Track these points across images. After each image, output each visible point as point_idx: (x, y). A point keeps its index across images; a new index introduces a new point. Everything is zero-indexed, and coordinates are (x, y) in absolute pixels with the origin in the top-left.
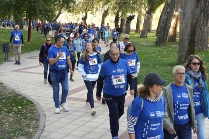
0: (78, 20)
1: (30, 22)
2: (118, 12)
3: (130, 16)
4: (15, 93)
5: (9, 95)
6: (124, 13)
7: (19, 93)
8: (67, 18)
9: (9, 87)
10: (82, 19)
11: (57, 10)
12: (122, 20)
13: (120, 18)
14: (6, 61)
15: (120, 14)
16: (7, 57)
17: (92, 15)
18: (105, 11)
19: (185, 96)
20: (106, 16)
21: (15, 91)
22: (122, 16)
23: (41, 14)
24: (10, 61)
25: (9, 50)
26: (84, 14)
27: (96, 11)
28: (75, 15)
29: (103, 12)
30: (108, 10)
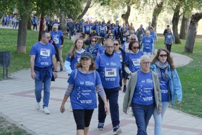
0: (116, 17)
1: (42, 19)
2: (178, 7)
3: (197, 14)
4: (17, 127)
5: (8, 131)
6: (187, 9)
7: (22, 128)
8: (99, 15)
10: (123, 16)
11: (85, 2)
12: (184, 20)
13: (181, 17)
14: (4, 78)
15: (181, 10)
16: (5, 73)
17: (137, 11)
18: (158, 6)
19: (149, 81)
20: (159, 13)
21: (17, 125)
22: (184, 13)
23: (60, 7)
24: (11, 78)
25: (9, 62)
26: (126, 9)
27: (144, 4)
28: (111, 11)
29: (154, 6)
30: (162, 3)
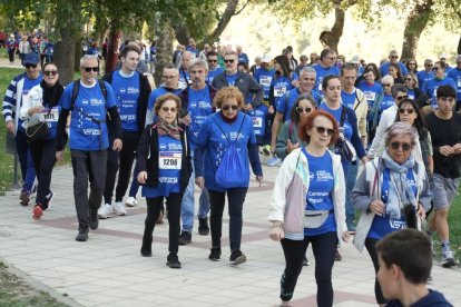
4: (54, 300)
7: (66, 301)
9: (28, 281)
18: (419, 9)
21: (53, 295)
29: (409, 10)
